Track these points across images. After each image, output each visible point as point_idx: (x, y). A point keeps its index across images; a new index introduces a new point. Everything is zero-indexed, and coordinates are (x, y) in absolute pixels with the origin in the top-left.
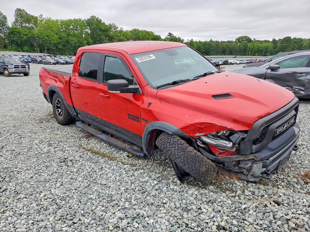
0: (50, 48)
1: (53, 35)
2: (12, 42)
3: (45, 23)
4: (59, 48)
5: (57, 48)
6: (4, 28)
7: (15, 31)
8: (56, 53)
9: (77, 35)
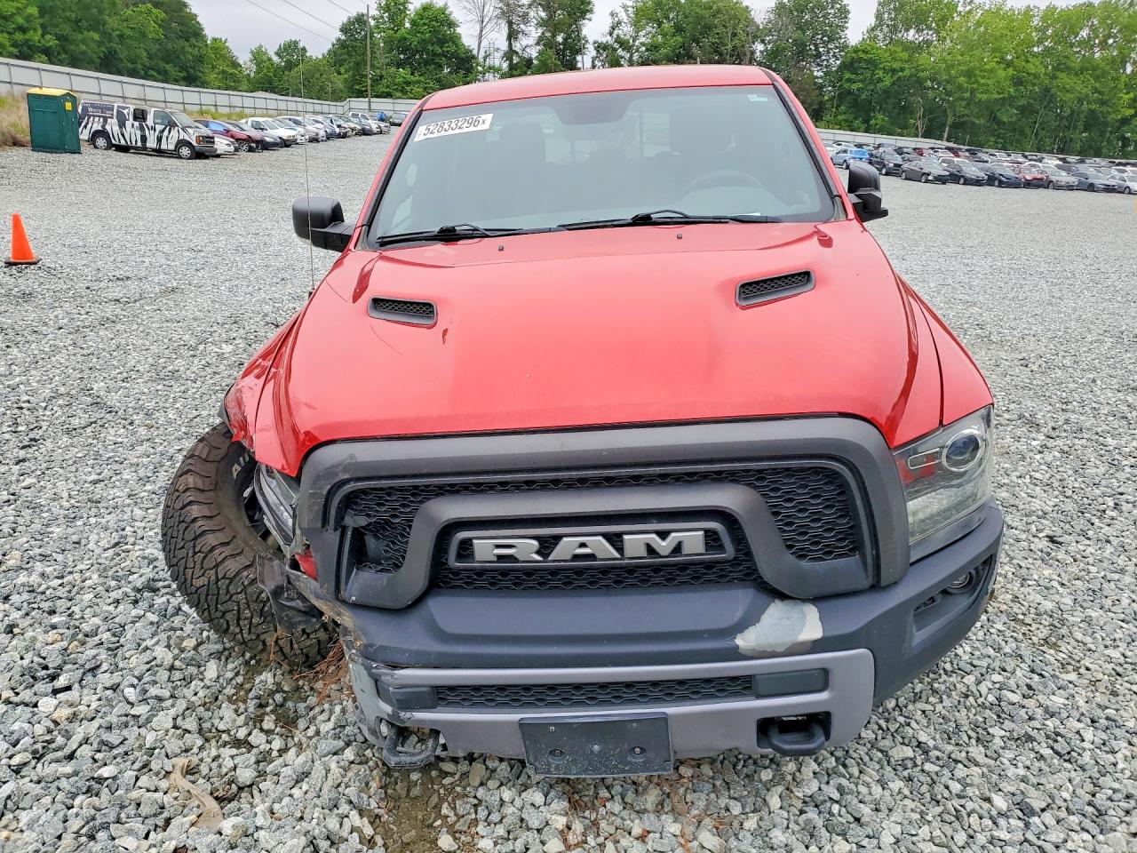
0: (965, 119)
1: (992, 71)
2: (843, 96)
3: (979, 24)
4: (1000, 123)
5: (993, 118)
6: (832, 49)
7: (860, 60)
8: (982, 138)
9: (1095, 69)
